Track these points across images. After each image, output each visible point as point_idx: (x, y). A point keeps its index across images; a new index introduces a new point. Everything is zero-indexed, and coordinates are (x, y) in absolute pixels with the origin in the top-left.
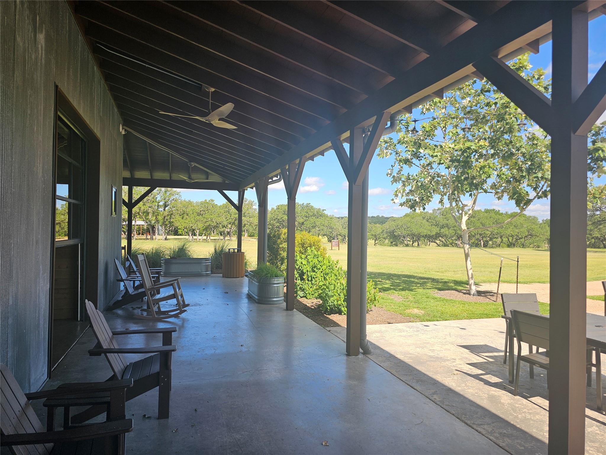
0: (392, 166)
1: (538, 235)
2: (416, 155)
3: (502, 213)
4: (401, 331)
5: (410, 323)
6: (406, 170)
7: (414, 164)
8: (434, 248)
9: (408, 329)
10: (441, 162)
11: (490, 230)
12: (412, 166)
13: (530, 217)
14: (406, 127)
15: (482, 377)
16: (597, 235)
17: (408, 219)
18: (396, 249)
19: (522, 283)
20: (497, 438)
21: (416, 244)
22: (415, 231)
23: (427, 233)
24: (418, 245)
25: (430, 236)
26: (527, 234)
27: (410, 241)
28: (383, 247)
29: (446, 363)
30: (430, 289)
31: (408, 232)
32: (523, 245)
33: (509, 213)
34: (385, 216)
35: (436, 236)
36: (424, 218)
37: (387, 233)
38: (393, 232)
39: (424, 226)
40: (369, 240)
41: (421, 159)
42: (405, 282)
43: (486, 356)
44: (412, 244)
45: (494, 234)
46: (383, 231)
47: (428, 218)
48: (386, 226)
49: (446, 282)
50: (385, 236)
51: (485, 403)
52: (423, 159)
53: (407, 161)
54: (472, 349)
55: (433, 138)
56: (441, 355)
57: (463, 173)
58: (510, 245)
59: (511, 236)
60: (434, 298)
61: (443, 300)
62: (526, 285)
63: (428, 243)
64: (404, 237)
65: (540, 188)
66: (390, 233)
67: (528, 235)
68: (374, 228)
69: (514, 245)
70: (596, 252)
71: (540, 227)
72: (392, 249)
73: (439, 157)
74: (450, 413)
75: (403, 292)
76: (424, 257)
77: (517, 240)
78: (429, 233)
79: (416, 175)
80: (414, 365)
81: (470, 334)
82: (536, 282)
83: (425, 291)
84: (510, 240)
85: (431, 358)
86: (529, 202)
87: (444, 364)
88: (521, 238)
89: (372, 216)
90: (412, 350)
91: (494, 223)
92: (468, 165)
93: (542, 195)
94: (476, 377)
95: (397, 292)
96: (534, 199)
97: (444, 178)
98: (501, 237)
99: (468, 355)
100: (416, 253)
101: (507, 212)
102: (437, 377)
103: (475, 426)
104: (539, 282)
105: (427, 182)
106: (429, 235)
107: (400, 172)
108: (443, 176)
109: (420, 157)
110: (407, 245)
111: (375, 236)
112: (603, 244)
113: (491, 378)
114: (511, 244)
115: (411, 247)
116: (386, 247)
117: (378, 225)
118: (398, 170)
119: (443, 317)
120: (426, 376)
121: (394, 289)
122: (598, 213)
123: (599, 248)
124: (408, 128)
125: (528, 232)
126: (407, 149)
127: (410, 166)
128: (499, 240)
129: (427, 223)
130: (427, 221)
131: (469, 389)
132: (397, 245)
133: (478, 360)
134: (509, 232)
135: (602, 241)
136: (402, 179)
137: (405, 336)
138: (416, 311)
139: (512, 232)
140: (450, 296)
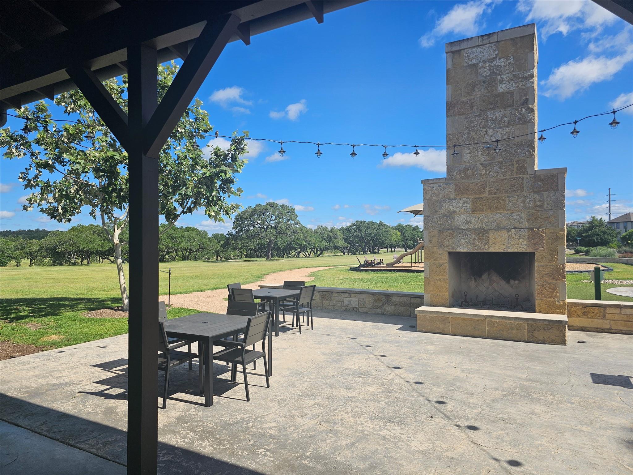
0: (26, 169)
1: (208, 248)
2: (58, 159)
3: (177, 228)
4: (24, 364)
5: (42, 353)
6: (45, 175)
7: (57, 170)
8: (107, 265)
9: (36, 360)
10: (86, 170)
11: (165, 244)
12: (54, 171)
13: (201, 231)
14: (43, 126)
15: (106, 392)
16: (252, 247)
17: (74, 233)
18: (58, 269)
19: (182, 293)
20: (98, 449)
21: (85, 262)
22: (83, 247)
23: (98, 249)
24: (88, 263)
25: (103, 253)
26: (198, 247)
27: (78, 259)
28: (41, 267)
29: (69, 388)
30: (80, 310)
31: (74, 248)
32: (196, 258)
33: (184, 228)
34: (48, 229)
35: (109, 252)
36: (94, 232)
37: (46, 250)
38: (55, 248)
39: (94, 240)
40: (23, 260)
41: (65, 165)
42: (51, 306)
43: (118, 370)
44: (81, 262)
45: (169, 248)
46: (42, 247)
47: (100, 232)
48: (46, 241)
49: (103, 301)
50: (45, 253)
51: (99, 418)
52: (67, 165)
53: (46, 166)
54: (105, 366)
55: (80, 143)
56: (67, 380)
57: (110, 184)
58: (185, 259)
59: (185, 250)
60: (81, 320)
61: (91, 321)
62: (185, 294)
63: (101, 260)
64: (70, 255)
65: (185, 204)
66: (51, 249)
67: (200, 249)
68: (29, 245)
69: (188, 259)
70: (251, 261)
71: (209, 241)
72: (53, 269)
73: (83, 165)
74: (55, 440)
75: (45, 319)
76: (91, 276)
77: (190, 253)
78: (100, 249)
79: (60, 182)
80: (28, 400)
81: (109, 351)
82: (195, 291)
83: (73, 313)
84: (185, 254)
85: (54, 386)
86: (176, 217)
87: (67, 389)
88: (194, 251)
89: (28, 229)
90: (33, 383)
91: (168, 238)
92: (113, 176)
93: (187, 211)
94: (100, 394)
95: (36, 319)
96: (180, 214)
97: (94, 188)
98: (176, 251)
99: (99, 374)
100: (83, 272)
101: (181, 227)
102: (54, 405)
103: (78, 445)
104: (198, 291)
105: (73, 191)
106: (100, 251)
107: (37, 177)
108: (93, 186)
109: (64, 162)
110: (74, 264)
111: (31, 254)
112: (257, 254)
113: (114, 391)
114: (185, 257)
115: (79, 265)
116: (45, 267)
117: (35, 241)
118: (36, 174)
119: (86, 338)
120: (39, 408)
121: (33, 316)
122: (252, 228)
123: (254, 257)
124: (47, 128)
125: (200, 245)
126: (46, 152)
127: (52, 171)
128: (174, 254)
129: (98, 238)
130: (99, 235)
131: (87, 408)
132: (61, 264)
133: (108, 376)
134: (183, 245)
135: (256, 252)
136: (40, 185)
137: (28, 369)
138: (54, 337)
139: (185, 246)
140: (101, 315)
